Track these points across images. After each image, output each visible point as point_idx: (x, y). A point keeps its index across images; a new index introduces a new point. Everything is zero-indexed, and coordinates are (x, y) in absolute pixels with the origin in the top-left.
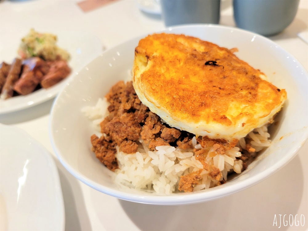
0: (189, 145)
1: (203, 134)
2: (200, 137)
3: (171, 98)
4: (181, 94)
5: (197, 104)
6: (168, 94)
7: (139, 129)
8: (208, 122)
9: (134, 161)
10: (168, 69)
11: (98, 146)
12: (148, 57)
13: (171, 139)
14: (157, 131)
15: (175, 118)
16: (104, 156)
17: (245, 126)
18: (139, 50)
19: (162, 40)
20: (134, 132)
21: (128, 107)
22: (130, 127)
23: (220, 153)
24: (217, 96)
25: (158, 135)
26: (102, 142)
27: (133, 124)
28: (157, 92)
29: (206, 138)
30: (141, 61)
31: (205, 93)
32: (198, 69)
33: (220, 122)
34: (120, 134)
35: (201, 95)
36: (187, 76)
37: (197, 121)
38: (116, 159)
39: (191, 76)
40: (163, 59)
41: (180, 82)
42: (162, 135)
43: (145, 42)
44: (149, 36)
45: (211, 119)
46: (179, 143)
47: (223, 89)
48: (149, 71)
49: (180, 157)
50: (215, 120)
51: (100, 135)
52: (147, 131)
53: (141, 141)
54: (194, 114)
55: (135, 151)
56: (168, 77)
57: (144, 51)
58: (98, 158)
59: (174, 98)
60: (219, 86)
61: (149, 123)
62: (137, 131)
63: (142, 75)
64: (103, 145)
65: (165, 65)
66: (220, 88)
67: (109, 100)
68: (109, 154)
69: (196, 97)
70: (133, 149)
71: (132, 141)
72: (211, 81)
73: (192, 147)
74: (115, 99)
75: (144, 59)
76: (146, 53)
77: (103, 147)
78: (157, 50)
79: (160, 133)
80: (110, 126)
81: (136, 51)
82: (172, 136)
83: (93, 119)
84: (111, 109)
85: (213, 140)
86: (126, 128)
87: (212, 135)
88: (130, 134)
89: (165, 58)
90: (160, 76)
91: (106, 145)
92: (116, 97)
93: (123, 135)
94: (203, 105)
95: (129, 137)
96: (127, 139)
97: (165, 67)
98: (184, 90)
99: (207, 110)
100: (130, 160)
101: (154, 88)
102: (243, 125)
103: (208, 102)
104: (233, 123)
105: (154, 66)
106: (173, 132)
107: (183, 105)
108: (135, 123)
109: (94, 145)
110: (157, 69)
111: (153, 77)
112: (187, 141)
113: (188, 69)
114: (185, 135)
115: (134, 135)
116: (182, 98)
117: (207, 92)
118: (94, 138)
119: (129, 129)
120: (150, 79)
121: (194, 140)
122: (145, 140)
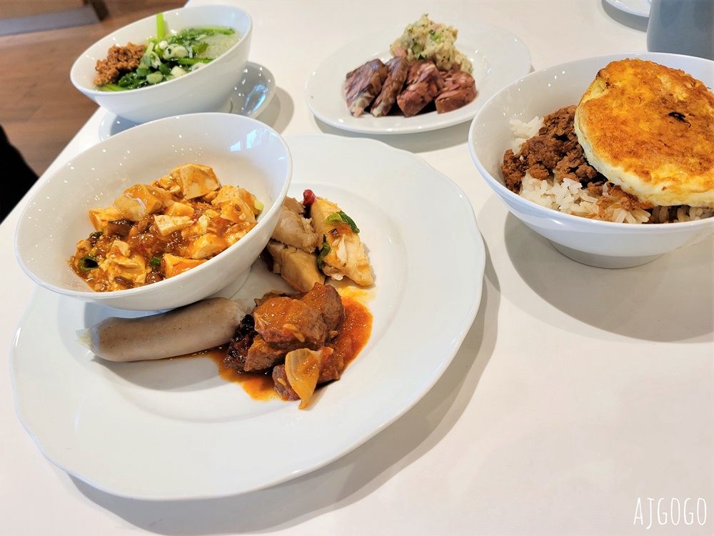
0: (598, 189)
1: (616, 182)
2: (612, 185)
3: (603, 134)
4: (616, 134)
5: (625, 149)
6: (603, 129)
7: (559, 158)
8: (626, 170)
9: (537, 188)
10: (622, 105)
11: (510, 161)
12: (608, 84)
13: (584, 178)
14: (575, 166)
15: (595, 153)
16: (511, 174)
17: (665, 191)
18: (603, 73)
19: (639, 70)
20: (552, 159)
21: (560, 133)
22: (551, 152)
23: (624, 208)
24: (655, 151)
25: (573, 170)
26: (515, 159)
27: (555, 151)
28: (592, 123)
29: (618, 188)
30: (599, 86)
31: (644, 143)
32: (656, 116)
33: (639, 176)
34: (536, 155)
35: (637, 144)
36: (637, 120)
37: (615, 165)
38: (521, 182)
39: (642, 121)
40: (623, 92)
41: (624, 123)
42: (578, 171)
43: (616, 66)
44: (627, 60)
45: (633, 169)
46: (590, 184)
47: (669, 147)
48: (598, 100)
49: (583, 198)
50: (635, 171)
51: (516, 151)
52: (565, 163)
53: (554, 171)
54: (616, 157)
55: (543, 179)
56: (615, 112)
57: (608, 76)
58: (504, 172)
59: (605, 135)
60: (666, 143)
61: (572, 155)
62: (555, 159)
63: (588, 101)
64: (515, 162)
65: (621, 100)
66: (665, 145)
67: (546, 122)
68: (517, 174)
69: (631, 143)
70: (542, 175)
71: (546, 167)
72: (661, 135)
73: (600, 193)
74: (554, 123)
75: (603, 85)
76: (608, 79)
77: (513, 164)
78: (624, 79)
79: (577, 168)
80: (531, 143)
81: (599, 74)
82: (586, 174)
83: (518, 137)
84: (543, 131)
85: (624, 193)
86: (546, 152)
87: (625, 187)
88: (546, 159)
89: (626, 92)
90: (605, 109)
91: (517, 164)
92: (556, 121)
93: (540, 156)
94: (633, 153)
95: (544, 162)
96: (540, 163)
97: (619, 102)
98: (621, 131)
99: (634, 160)
100: (534, 185)
101: (591, 118)
102: (664, 189)
103: (640, 152)
104: (653, 181)
105: (606, 96)
106: (589, 169)
107: (610, 145)
108: (558, 150)
109: (506, 159)
110: (609, 100)
111: (598, 108)
112: (599, 185)
113: (645, 112)
114: (600, 178)
115: (551, 162)
116: (614, 138)
117: (646, 143)
118: (509, 153)
119: (548, 153)
120: (593, 107)
121: (605, 187)
122: (558, 170)
